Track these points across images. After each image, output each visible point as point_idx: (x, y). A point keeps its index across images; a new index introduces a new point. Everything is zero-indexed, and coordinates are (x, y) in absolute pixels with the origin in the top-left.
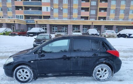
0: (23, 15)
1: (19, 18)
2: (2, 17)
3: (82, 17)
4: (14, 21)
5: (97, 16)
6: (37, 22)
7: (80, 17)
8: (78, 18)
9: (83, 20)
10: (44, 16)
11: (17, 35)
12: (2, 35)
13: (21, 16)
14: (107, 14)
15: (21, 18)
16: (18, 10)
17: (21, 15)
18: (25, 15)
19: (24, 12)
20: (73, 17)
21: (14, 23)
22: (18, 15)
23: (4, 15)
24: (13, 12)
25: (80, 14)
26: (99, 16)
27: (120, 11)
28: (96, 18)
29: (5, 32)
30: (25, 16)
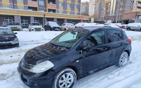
3: (30, 8)
5: (46, 8)
7: (27, 6)
8: (25, 8)
9: (31, 10)
14: (56, 7)
20: (18, 7)
25: (27, 4)
26: (48, 8)
27: (68, 5)
28: (46, 9)
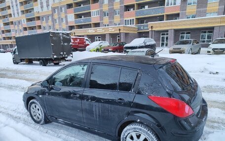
0: (134, 18)
1: (128, 24)
2: (108, 25)
4: (120, 30)
6: (152, 27)
10: (168, 16)
11: (110, 51)
12: (94, 51)
13: (131, 20)
15: (131, 24)
16: (129, 10)
17: (132, 18)
18: (137, 17)
19: (136, 13)
21: (119, 32)
22: (127, 19)
23: (110, 22)
24: (122, 16)
29: (99, 47)
30: (138, 19)
